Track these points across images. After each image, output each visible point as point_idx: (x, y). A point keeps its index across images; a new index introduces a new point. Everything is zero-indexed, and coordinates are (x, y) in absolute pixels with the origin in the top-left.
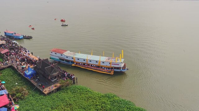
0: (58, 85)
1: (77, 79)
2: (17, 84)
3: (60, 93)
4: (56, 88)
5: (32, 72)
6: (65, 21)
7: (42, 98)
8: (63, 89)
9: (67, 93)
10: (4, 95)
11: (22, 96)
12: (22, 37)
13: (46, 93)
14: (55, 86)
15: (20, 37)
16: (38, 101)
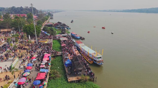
0: (80, 78)
1: (96, 78)
2: (59, 68)
3: (78, 85)
4: (77, 79)
5: (69, 62)
6: (105, 28)
7: (65, 83)
8: (82, 83)
9: (83, 86)
10: (45, 72)
11: (55, 77)
12: (79, 37)
13: (69, 81)
14: (77, 78)
15: (78, 38)
16: (61, 85)
